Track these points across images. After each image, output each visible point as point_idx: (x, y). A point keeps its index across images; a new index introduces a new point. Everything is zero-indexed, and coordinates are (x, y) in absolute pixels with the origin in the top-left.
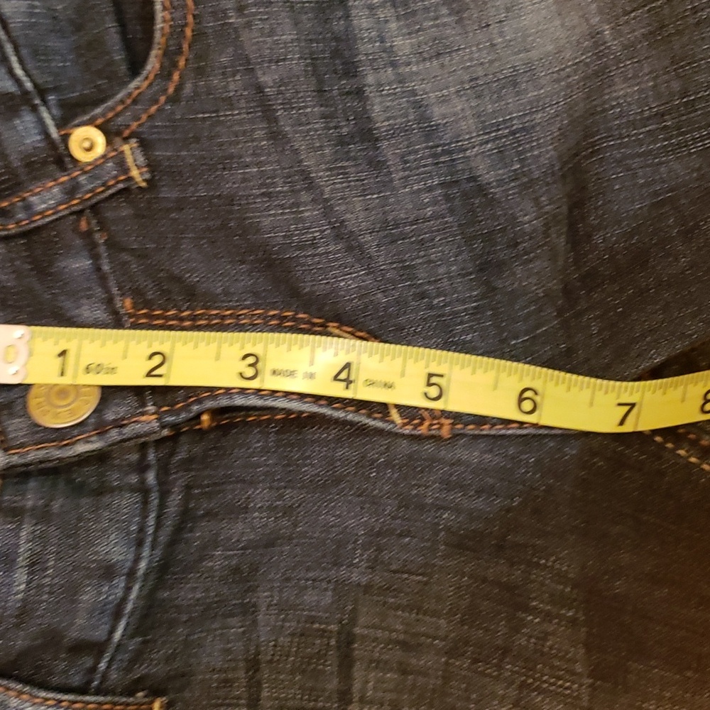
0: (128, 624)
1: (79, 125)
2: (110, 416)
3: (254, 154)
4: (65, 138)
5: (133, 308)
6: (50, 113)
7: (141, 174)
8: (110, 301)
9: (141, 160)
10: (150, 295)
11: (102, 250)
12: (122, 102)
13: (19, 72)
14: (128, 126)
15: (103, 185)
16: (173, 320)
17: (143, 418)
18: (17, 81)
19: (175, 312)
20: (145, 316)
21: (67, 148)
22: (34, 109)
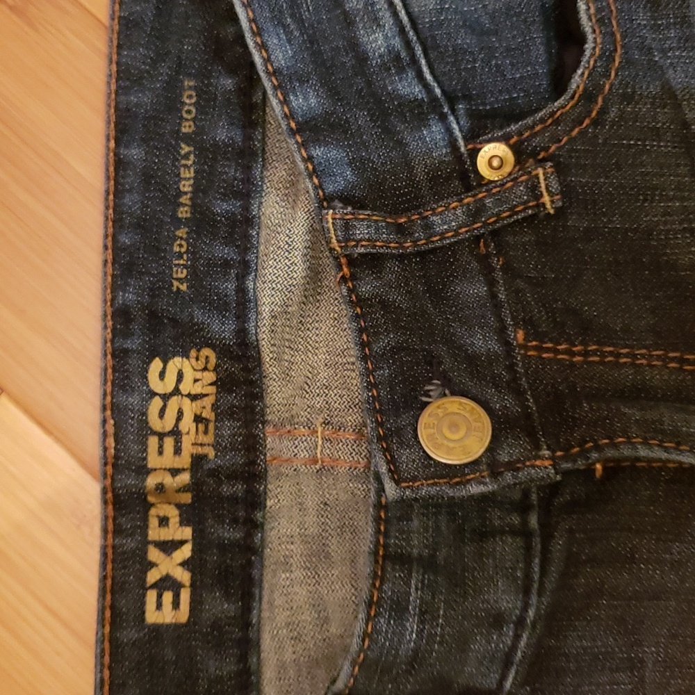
0: (517, 673)
1: (489, 141)
2: (504, 457)
3: (678, 189)
4: (474, 153)
5: (524, 340)
6: (458, 123)
7: (552, 202)
8: (502, 331)
9: (555, 185)
10: (544, 328)
11: (499, 275)
12: (542, 120)
13: (428, 77)
14: (546, 149)
15: (510, 209)
16: (562, 354)
17: (538, 463)
18: (426, 86)
19: (566, 346)
20: (535, 348)
21: (474, 164)
22: (443, 118)
